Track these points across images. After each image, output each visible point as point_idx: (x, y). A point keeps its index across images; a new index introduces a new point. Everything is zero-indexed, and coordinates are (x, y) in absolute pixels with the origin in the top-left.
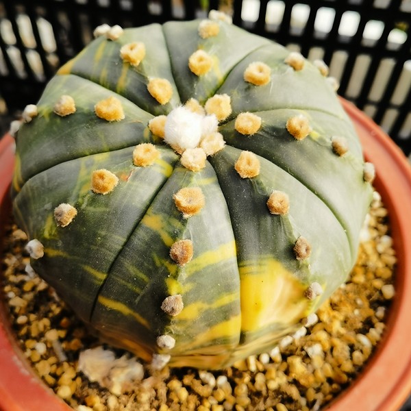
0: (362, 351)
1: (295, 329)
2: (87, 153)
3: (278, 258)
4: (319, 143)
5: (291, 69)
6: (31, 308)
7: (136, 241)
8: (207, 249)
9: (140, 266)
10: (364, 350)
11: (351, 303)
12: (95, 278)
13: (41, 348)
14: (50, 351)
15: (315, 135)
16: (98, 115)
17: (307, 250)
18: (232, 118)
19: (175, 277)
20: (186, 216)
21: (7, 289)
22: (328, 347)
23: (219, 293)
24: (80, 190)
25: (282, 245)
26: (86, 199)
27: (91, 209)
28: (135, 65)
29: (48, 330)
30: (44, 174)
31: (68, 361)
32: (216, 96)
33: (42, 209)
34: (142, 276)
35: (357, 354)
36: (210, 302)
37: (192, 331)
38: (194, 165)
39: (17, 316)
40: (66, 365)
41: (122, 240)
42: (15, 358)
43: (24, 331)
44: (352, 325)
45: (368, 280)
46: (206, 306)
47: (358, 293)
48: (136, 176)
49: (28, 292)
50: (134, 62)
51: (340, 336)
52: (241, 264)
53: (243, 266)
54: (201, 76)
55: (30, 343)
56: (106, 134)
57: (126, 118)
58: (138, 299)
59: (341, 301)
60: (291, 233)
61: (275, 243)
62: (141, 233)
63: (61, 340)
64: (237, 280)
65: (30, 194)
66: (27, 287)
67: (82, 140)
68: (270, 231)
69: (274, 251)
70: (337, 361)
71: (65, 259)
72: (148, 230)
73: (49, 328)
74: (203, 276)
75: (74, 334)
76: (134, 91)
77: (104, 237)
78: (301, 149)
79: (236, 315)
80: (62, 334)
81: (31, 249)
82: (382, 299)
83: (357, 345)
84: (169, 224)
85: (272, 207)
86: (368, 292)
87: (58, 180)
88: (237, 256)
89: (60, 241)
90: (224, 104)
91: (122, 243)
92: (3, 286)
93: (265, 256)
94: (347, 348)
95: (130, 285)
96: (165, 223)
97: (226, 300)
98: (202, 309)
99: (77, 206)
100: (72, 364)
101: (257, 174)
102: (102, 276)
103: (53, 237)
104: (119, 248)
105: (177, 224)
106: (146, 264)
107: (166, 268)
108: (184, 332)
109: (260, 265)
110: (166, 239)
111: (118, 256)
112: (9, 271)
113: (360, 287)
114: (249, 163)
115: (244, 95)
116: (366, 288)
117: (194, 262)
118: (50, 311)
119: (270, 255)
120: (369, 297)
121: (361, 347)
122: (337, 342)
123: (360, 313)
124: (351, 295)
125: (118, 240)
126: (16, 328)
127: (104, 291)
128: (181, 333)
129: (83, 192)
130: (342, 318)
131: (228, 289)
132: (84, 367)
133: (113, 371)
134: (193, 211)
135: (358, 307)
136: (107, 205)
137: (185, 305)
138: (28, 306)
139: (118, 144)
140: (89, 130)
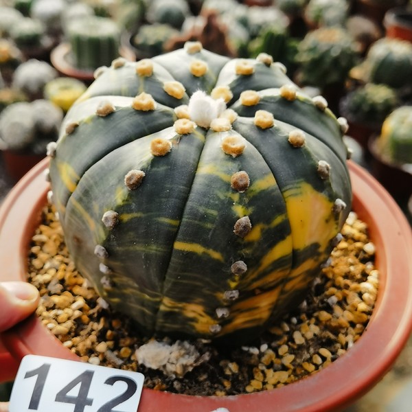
0: (370, 293)
6: (73, 333)
7: (198, 186)
8: (256, 179)
9: (207, 205)
14: (104, 363)
15: (301, 98)
18: (233, 100)
20: (234, 155)
22: (341, 298)
23: (274, 214)
24: (142, 158)
26: (150, 162)
27: (155, 169)
28: (149, 76)
29: (97, 345)
33: (108, 186)
34: (211, 211)
35: (366, 296)
36: (268, 222)
37: (258, 254)
38: (224, 126)
41: (187, 189)
44: (353, 278)
45: (350, 244)
46: (266, 227)
47: (347, 255)
50: (148, 73)
51: (347, 287)
52: (283, 190)
56: (146, 121)
58: (211, 233)
60: (312, 160)
62: (200, 180)
63: (111, 349)
65: (91, 182)
69: (304, 176)
70: (353, 306)
71: (139, 219)
72: (205, 176)
74: (259, 200)
75: (121, 344)
77: (172, 190)
80: (110, 343)
81: (106, 218)
82: (366, 256)
83: (363, 290)
84: (222, 166)
86: (354, 253)
87: (117, 161)
88: (278, 184)
89: (134, 204)
91: (187, 192)
93: (299, 181)
94: (357, 295)
95: (201, 223)
96: (218, 167)
97: (279, 220)
98: (263, 229)
99: (144, 170)
102: (175, 223)
103: (126, 203)
104: (185, 195)
105: (229, 164)
106: (212, 201)
107: (230, 198)
108: (253, 254)
109: (297, 188)
110: (223, 176)
114: (265, 117)
115: (237, 83)
116: (352, 250)
118: (93, 330)
119: (302, 180)
120: (357, 256)
121: (367, 290)
122: (347, 292)
123: (356, 268)
124: (343, 258)
125: (183, 189)
127: (180, 236)
128: (250, 256)
131: (279, 210)
132: (144, 361)
134: (240, 150)
135: (352, 265)
136: (168, 164)
137: (253, 225)
139: (157, 128)
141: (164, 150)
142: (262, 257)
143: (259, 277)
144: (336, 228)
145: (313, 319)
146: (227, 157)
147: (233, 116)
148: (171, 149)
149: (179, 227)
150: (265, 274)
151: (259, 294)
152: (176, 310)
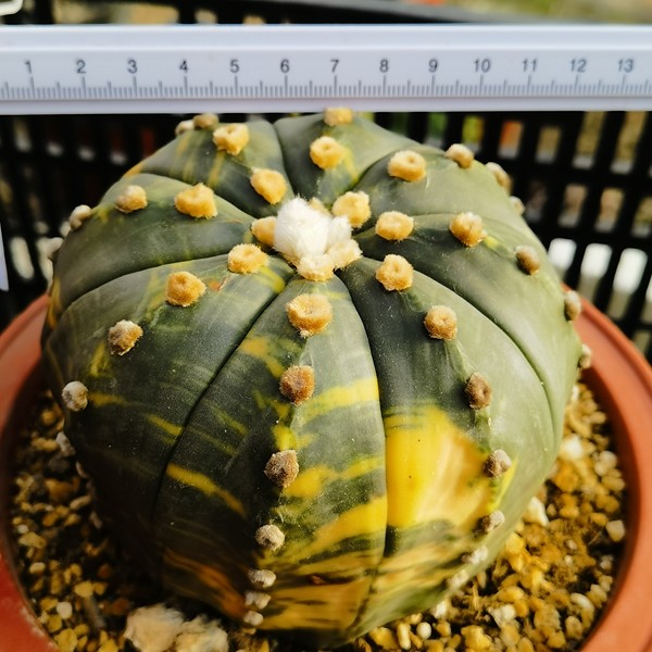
0: (580, 618)
1: (472, 545)
2: (161, 262)
3: (442, 404)
4: (498, 253)
5: (455, 165)
6: (53, 551)
7: (228, 374)
8: (334, 384)
9: (234, 411)
10: (584, 616)
11: (559, 547)
12: (165, 433)
13: (65, 610)
14: (80, 615)
15: (492, 242)
16: (179, 208)
17: (485, 392)
18: (371, 223)
19: (287, 422)
20: (304, 333)
21: (16, 521)
22: (525, 612)
23: (354, 455)
24: (149, 303)
25: (448, 384)
26: (157, 314)
27: (164, 328)
28: (233, 153)
29: (78, 583)
30: (96, 292)
31: (108, 629)
32: (349, 194)
33: (90, 338)
34: (237, 426)
35: (571, 620)
36: (339, 467)
37: (310, 519)
38: (316, 272)
39: (29, 563)
40: (104, 636)
41: (209, 374)
42: (24, 611)
43: (38, 586)
44: (561, 579)
45: (582, 513)
46: (333, 475)
47: (569, 532)
48: (231, 285)
49: (49, 528)
50: (234, 148)
51: (544, 595)
52: (387, 413)
53: (389, 416)
54: (327, 170)
55: (48, 604)
56: (190, 234)
57: (219, 215)
58: (230, 463)
59: (543, 544)
60: (460, 367)
61: (437, 382)
62: (237, 363)
63: (97, 598)
64: (380, 436)
65: (73, 322)
66: (49, 521)
67: (155, 244)
68: (429, 363)
69: (436, 393)
70: (542, 633)
71: (118, 408)
72: (248, 358)
73: (79, 579)
74: (329, 423)
75: (118, 592)
76: (231, 187)
77: (182, 370)
78: (473, 261)
79: (380, 495)
80: (100, 588)
81: (68, 394)
82: (607, 542)
83: (571, 608)
84: (279, 346)
85: (432, 326)
86: (585, 530)
87: (117, 296)
88: (381, 400)
89: (114, 379)
90: (360, 204)
91: (208, 379)
92: (11, 517)
93: (423, 401)
94: (557, 614)
95: (217, 442)
96: (273, 346)
97: (364, 466)
98: (326, 479)
99: (143, 324)
100: (113, 633)
101: (409, 286)
102: (176, 430)
103: (103, 374)
104: (203, 385)
105: (291, 346)
106: (243, 408)
107: (274, 410)
108: (299, 519)
109: (415, 414)
110: (274, 366)
111: (200, 398)
112: (22, 496)
113: (572, 523)
114: (397, 270)
115: (388, 194)
116: (581, 526)
117: (315, 400)
118: (83, 554)
119: (430, 400)
120: (587, 539)
121: (578, 612)
122: (540, 604)
123: (574, 562)
124: (559, 536)
125: (202, 373)
126: (27, 579)
127: (177, 456)
128: (294, 522)
129: (153, 305)
130: (546, 567)
131: (366, 449)
132: (134, 635)
133: (180, 639)
134: (316, 325)
135: (570, 553)
136: (187, 322)
137: (302, 468)
138: (48, 547)
139: (207, 250)
140: (166, 230)
141: (185, 297)
142: (317, 526)
143: (315, 559)
144: (492, 501)
145: (457, 637)
146: (292, 331)
147: (352, 252)
148: (200, 298)
149: (179, 438)
150: (326, 555)
151: (321, 584)
152: (186, 568)
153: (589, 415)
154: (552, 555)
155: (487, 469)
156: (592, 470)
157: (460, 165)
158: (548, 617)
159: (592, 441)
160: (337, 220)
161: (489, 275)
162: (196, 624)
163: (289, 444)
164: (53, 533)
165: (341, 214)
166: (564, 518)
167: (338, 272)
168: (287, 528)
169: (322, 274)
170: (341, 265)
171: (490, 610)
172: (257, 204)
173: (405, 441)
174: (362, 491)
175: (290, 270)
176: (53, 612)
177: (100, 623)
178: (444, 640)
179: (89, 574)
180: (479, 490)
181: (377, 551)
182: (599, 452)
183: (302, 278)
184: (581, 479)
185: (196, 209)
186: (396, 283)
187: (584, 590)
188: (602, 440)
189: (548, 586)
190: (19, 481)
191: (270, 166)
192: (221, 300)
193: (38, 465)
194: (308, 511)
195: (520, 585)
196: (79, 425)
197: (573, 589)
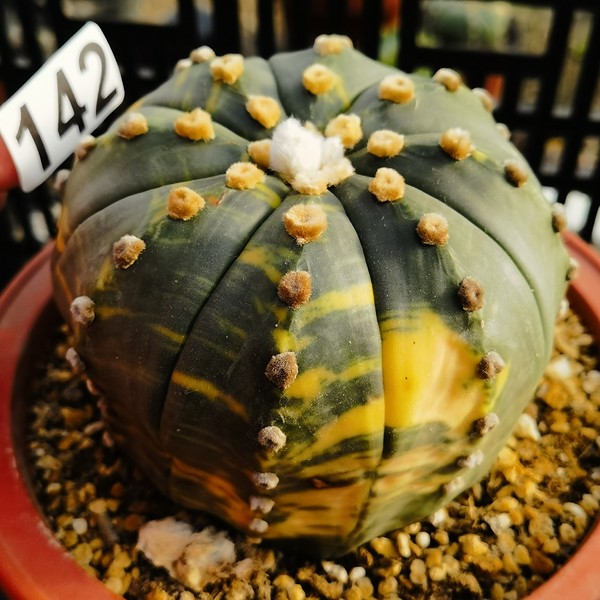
0: (573, 525)
1: (468, 448)
2: (162, 183)
3: (436, 307)
4: (487, 166)
5: (442, 88)
6: (69, 473)
7: (228, 283)
8: (330, 289)
9: (234, 318)
10: (577, 523)
11: (551, 460)
12: (169, 341)
13: (80, 526)
14: (95, 531)
15: (481, 156)
16: (177, 131)
17: (477, 295)
18: (363, 143)
19: (286, 325)
20: (301, 241)
21: (34, 445)
22: (520, 520)
23: (351, 356)
24: (151, 218)
25: (441, 288)
26: (159, 227)
27: (166, 241)
28: (229, 83)
29: (92, 500)
30: (101, 214)
31: (121, 543)
32: (342, 117)
33: (96, 256)
34: (237, 331)
35: (565, 528)
36: (337, 370)
37: (311, 420)
38: (311, 186)
39: (46, 484)
40: (117, 549)
41: (209, 284)
42: (41, 525)
43: (54, 505)
44: (554, 489)
45: (573, 428)
46: (331, 377)
47: (560, 446)
48: (229, 201)
49: (64, 451)
50: (229, 78)
51: (538, 504)
52: (383, 316)
53: (385, 319)
54: (319, 96)
55: (65, 521)
56: (189, 156)
57: (217, 138)
58: (232, 368)
59: (535, 458)
60: (452, 271)
61: (431, 286)
62: (236, 273)
63: (110, 514)
64: (376, 338)
65: (80, 242)
66: (64, 445)
67: (156, 166)
68: (422, 268)
69: (429, 297)
70: (536, 540)
71: (124, 319)
72: (247, 268)
73: (93, 497)
74: (326, 326)
75: (131, 509)
76: (228, 114)
77: (184, 280)
78: (462, 174)
79: (377, 397)
80: (113, 505)
81: (76, 308)
82: (597, 454)
83: (564, 516)
84: (277, 254)
85: (424, 232)
86: (575, 444)
87: (120, 216)
88: (376, 305)
89: (120, 292)
90: (353, 126)
91: (209, 288)
92: (28, 442)
93: (417, 305)
94: (550, 522)
95: (218, 348)
96: (270, 255)
97: (362, 368)
98: (325, 380)
99: (146, 238)
100: (126, 547)
101: (401, 196)
102: (179, 338)
103: (109, 288)
104: (204, 294)
105: (288, 254)
106: (243, 314)
107: (273, 314)
108: (300, 420)
109: (410, 317)
110: (272, 273)
111: (202, 307)
112: (39, 422)
113: (562, 438)
114: (389, 182)
115: (378, 115)
116: (571, 440)
117: (313, 304)
118: (97, 474)
119: (424, 304)
120: (577, 452)
121: (571, 519)
122: (534, 513)
123: (566, 473)
124: (551, 450)
125: (204, 282)
126: (44, 499)
127: (181, 362)
128: (295, 422)
129: (156, 219)
130: (539, 478)
131: (364, 351)
132: (146, 547)
133: (189, 550)
134: (311, 233)
135: (562, 465)
136: (188, 235)
137: (301, 370)
138: (64, 470)
139: (206, 171)
140: (167, 153)
141: (185, 211)
142: (318, 427)
143: (316, 460)
144: (486, 403)
145: (455, 546)
146: (289, 240)
147: (346, 170)
148: (200, 212)
149: (183, 346)
150: (326, 457)
151: (322, 488)
152: (195, 480)
153: (575, 337)
154: (544, 468)
155: (481, 371)
156: (581, 389)
157: (448, 88)
158: (542, 525)
159: (580, 361)
160: (330, 140)
161: (479, 187)
162: (204, 535)
163: (288, 346)
164: (68, 456)
165: (333, 135)
166: (555, 433)
167: (332, 188)
168: (288, 429)
169: (317, 188)
170: (334, 181)
171: (486, 518)
172: (253, 128)
173: (401, 343)
174: (360, 392)
175: (286, 188)
176: (69, 528)
177: (113, 537)
178: (443, 548)
179: (103, 492)
180: (474, 392)
181: (376, 452)
182: (587, 371)
183: (298, 193)
184: (570, 397)
185: (194, 131)
186: (388, 194)
187: (577, 500)
188: (589, 361)
189: (541, 496)
190: (36, 410)
191: (265, 92)
192: (220, 213)
193: (53, 394)
194: (309, 412)
195: (514, 495)
196: (88, 339)
197: (565, 498)
